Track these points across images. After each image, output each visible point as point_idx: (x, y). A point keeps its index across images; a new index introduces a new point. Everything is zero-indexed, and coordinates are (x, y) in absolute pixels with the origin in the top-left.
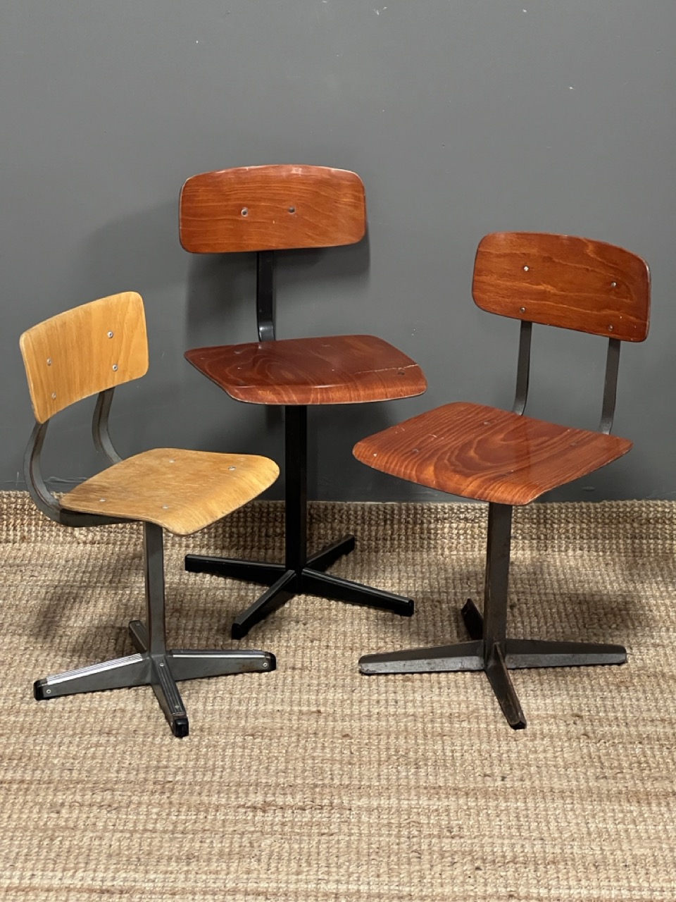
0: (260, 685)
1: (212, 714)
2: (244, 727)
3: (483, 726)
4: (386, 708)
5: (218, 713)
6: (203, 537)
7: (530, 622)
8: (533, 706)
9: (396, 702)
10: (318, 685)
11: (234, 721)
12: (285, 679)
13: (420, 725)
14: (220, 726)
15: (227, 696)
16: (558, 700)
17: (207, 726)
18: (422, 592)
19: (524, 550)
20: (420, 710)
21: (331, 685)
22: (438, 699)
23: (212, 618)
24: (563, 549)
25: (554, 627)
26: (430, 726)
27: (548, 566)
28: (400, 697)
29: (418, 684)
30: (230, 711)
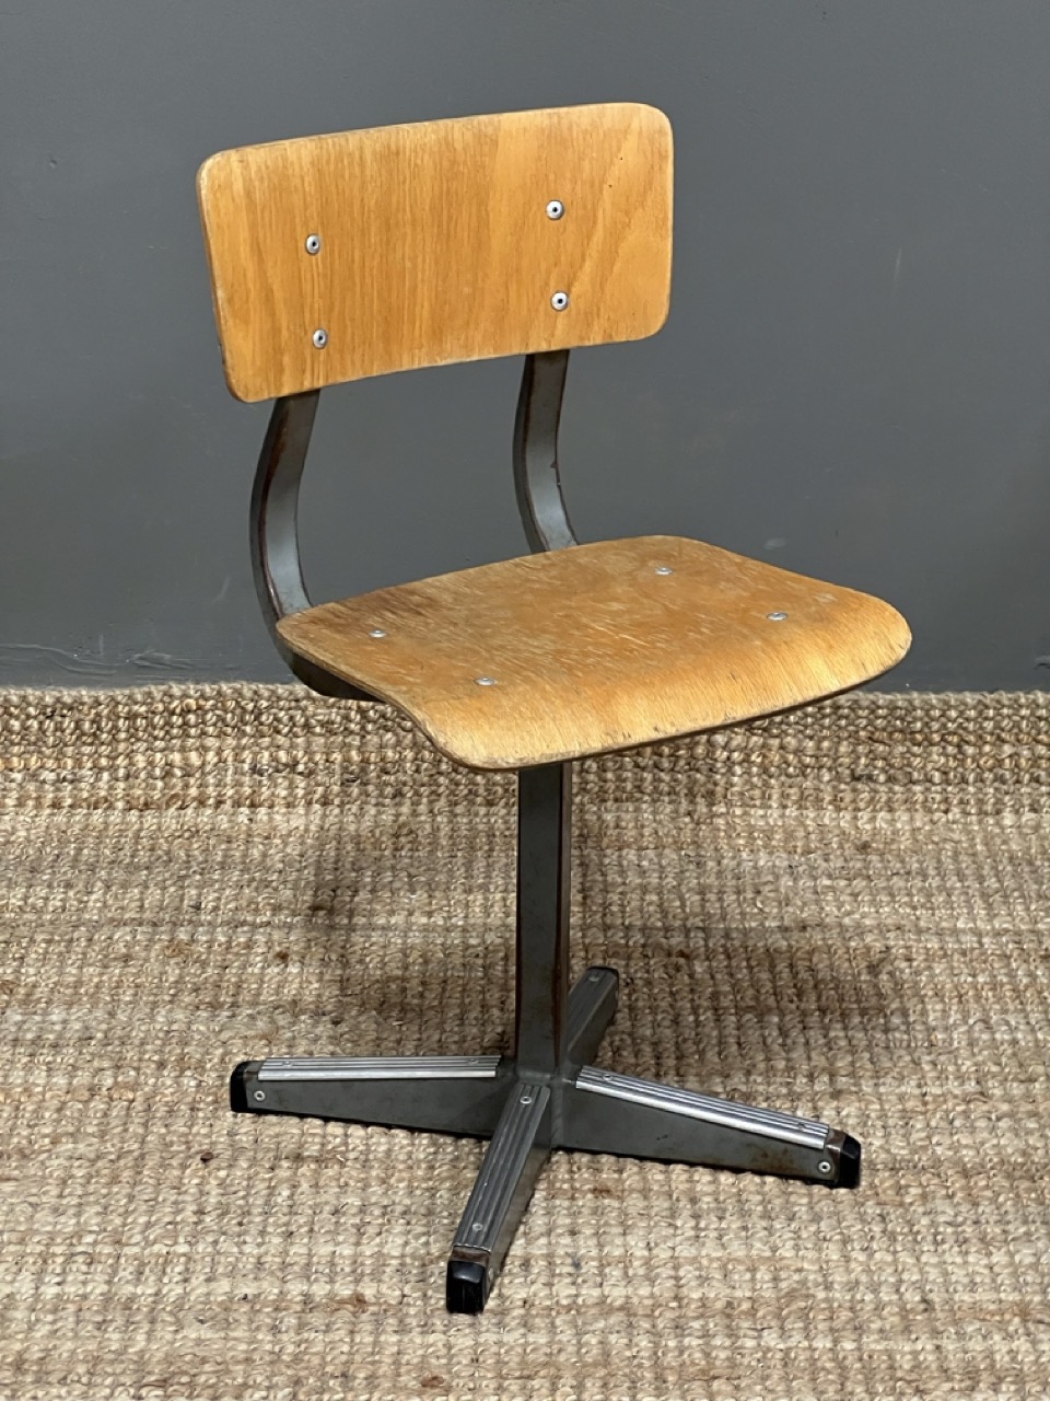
0: (200, 1212)
1: (55, 1311)
2: (142, 1353)
3: (822, 1343)
4: (549, 1285)
5: (71, 1308)
6: (98, 779)
7: (924, 1013)
8: (959, 1275)
9: (577, 1265)
10: (362, 1210)
11: (116, 1336)
12: (272, 1191)
13: (644, 1342)
14: (73, 1352)
15: (107, 1250)
16: (1025, 1256)
17: (35, 1353)
18: (643, 929)
19: (891, 810)
20: (644, 1291)
21: (399, 1209)
22: (694, 1252)
23: (94, 1005)
24: (989, 808)
25: (989, 1028)
26: (672, 1344)
27: (956, 854)
28: (587, 1247)
29: (635, 1203)
30: (108, 1299)
